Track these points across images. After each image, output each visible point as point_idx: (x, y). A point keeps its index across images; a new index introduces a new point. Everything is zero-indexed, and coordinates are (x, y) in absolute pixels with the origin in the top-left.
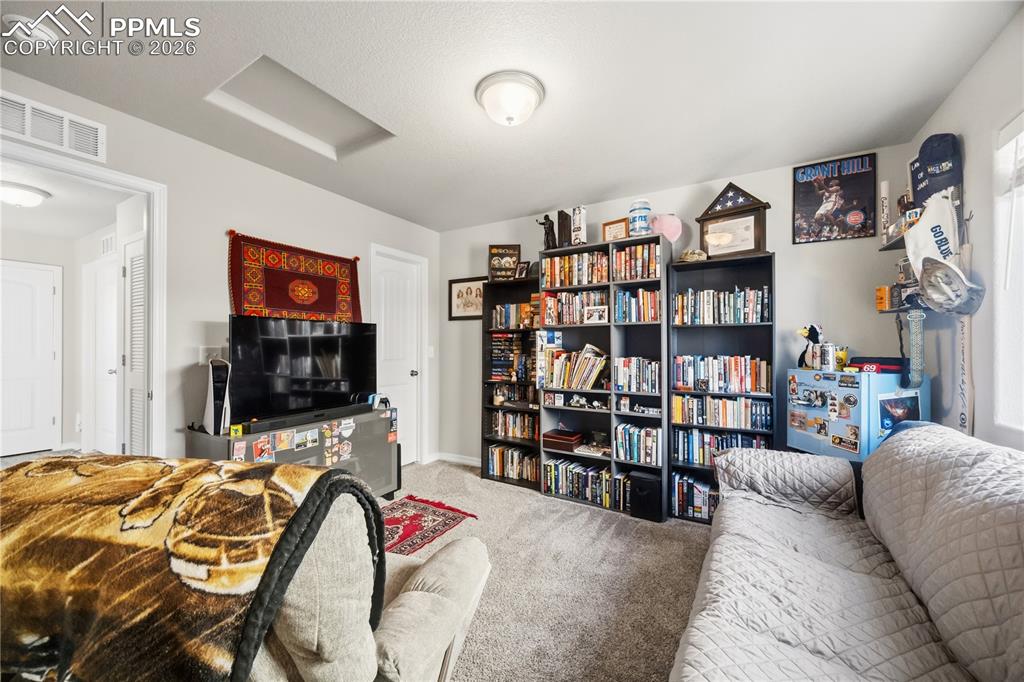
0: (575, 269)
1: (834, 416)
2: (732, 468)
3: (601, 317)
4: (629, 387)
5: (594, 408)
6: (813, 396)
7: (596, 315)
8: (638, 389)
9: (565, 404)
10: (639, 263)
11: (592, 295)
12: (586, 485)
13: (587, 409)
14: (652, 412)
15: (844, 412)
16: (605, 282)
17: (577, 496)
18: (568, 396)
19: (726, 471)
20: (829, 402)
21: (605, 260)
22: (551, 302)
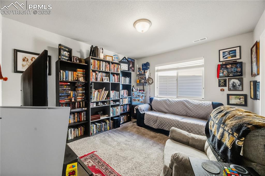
0: (101, 65)
1: (141, 98)
2: (141, 109)
3: (107, 80)
4: (113, 98)
5: (105, 105)
6: (137, 96)
7: (106, 79)
8: (115, 98)
9: (96, 106)
10: (116, 68)
11: (103, 74)
12: (102, 127)
13: (103, 106)
14: (118, 103)
15: (142, 98)
16: (109, 71)
17: (100, 132)
18: (97, 103)
19: (140, 109)
20: (140, 96)
21: (109, 65)
22: (94, 74)
